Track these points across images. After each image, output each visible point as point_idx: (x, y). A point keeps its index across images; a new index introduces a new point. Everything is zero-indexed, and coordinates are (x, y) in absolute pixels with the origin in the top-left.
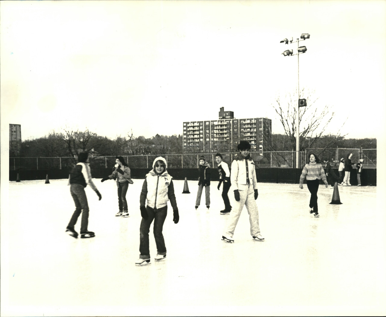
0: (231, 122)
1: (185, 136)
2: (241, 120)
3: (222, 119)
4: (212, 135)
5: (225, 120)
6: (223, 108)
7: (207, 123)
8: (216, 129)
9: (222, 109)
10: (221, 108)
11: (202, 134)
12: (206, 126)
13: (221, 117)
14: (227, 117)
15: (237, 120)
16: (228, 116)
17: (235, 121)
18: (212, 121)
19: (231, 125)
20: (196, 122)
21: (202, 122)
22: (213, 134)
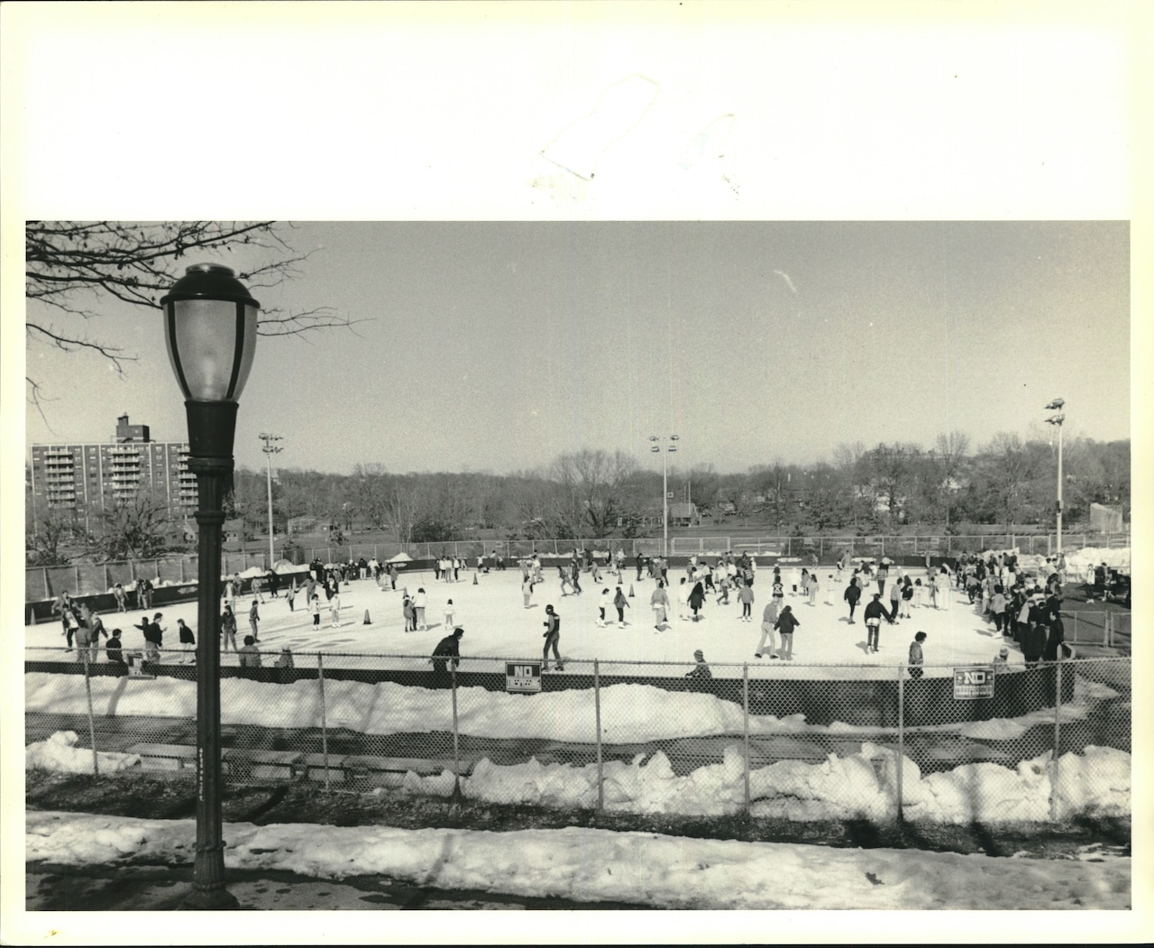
0: (149, 448)
2: (170, 446)
3: (124, 442)
5: (133, 444)
6: (126, 417)
7: (92, 451)
9: (124, 419)
10: (120, 419)
12: (89, 456)
13: (124, 438)
14: (135, 438)
15: (163, 446)
16: (137, 435)
17: (157, 448)
18: (102, 446)
19: (148, 455)
21: (80, 447)
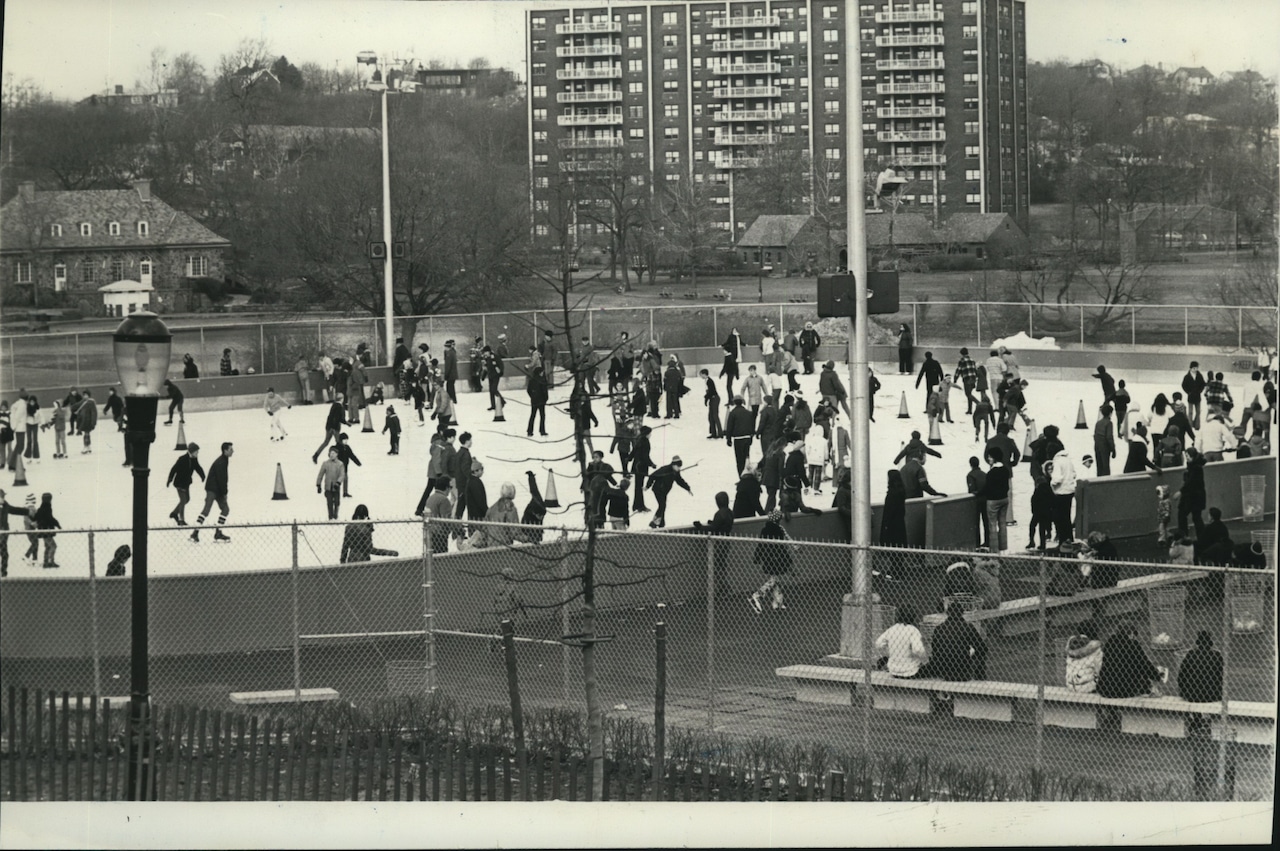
1: (541, 92)
4: (698, 84)
7: (670, 19)
8: (722, 55)
11: (641, 78)
12: (659, 33)
20: (603, 11)
21: (641, 10)
22: (704, 84)
